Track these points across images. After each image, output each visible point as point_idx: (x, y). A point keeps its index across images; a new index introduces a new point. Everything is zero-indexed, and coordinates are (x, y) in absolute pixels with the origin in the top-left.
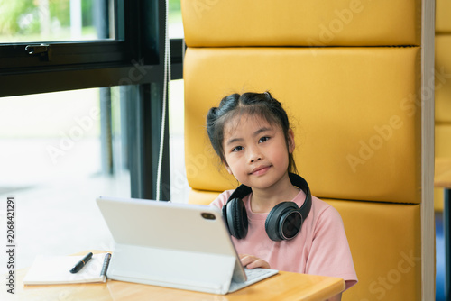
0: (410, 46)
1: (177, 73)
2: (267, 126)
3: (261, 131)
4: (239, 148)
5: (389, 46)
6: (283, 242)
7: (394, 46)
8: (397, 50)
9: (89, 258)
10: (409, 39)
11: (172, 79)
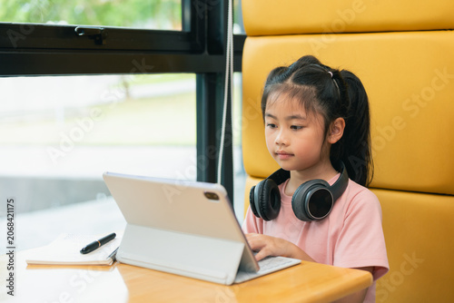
1: (238, 67)
3: (294, 117)
4: (273, 126)
6: (313, 223)
9: (112, 237)
11: (234, 71)
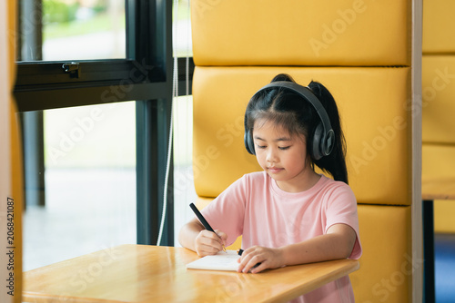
0: (402, 66)
2: (287, 135)
5: (383, 66)
7: (388, 67)
8: (391, 70)
10: (401, 61)
